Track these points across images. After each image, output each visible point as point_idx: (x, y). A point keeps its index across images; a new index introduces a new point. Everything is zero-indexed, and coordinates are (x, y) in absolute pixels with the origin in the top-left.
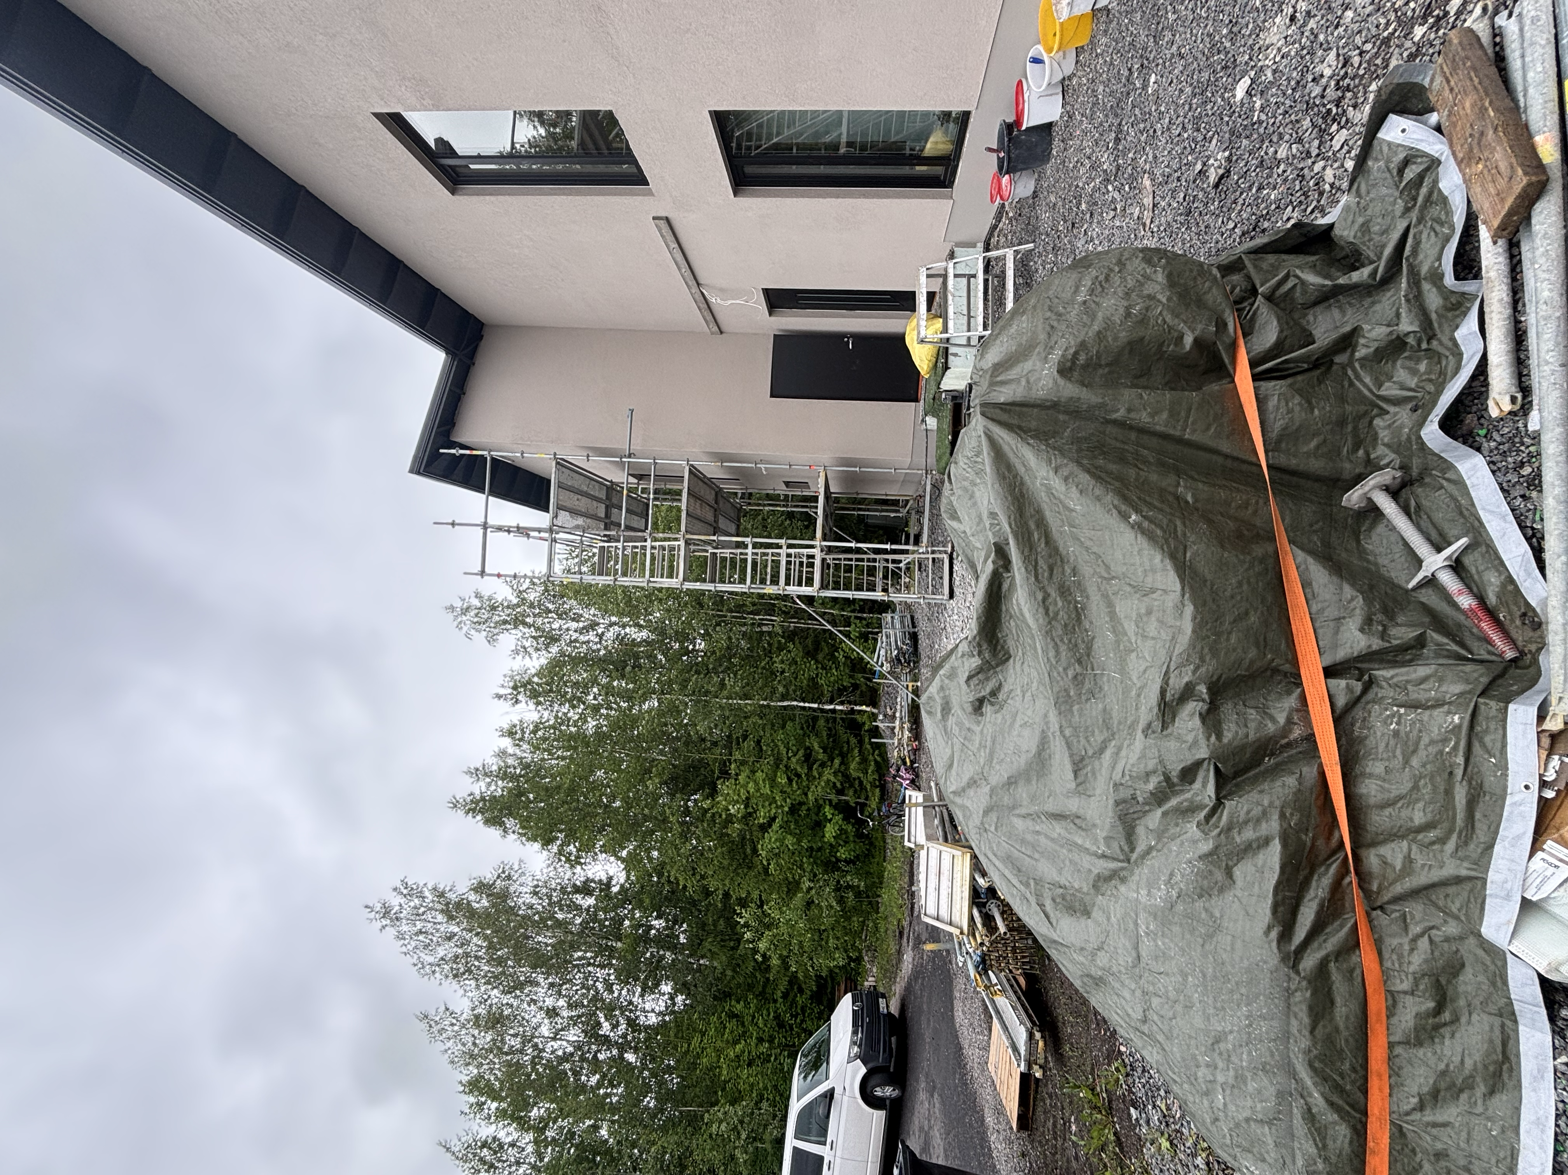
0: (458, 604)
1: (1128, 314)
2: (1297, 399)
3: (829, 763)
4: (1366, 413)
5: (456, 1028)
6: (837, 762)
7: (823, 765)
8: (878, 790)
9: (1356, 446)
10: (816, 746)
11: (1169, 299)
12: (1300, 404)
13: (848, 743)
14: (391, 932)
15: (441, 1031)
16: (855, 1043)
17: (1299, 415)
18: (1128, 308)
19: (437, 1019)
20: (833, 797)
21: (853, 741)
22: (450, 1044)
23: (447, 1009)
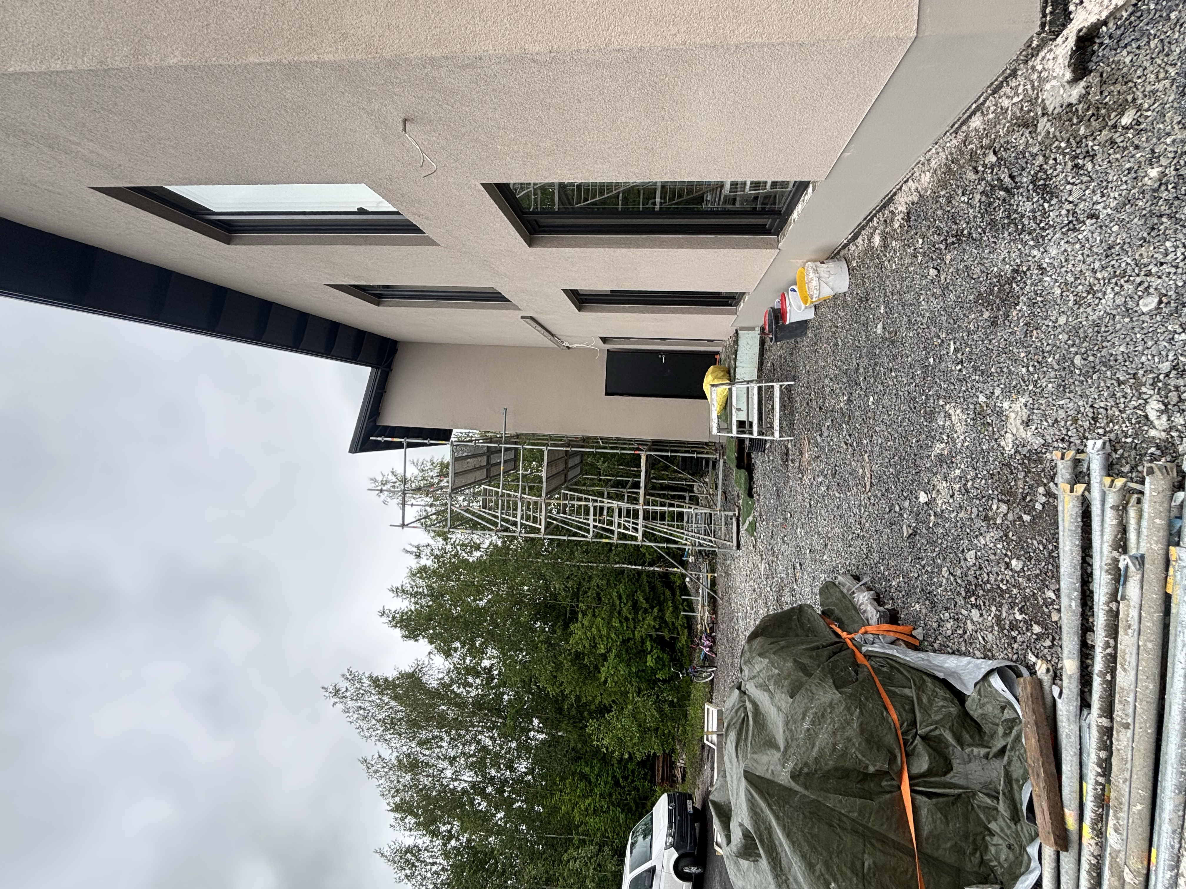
0: (380, 478)
1: (835, 749)
2: (939, 815)
3: (650, 610)
4: (981, 833)
5: (386, 770)
6: (656, 610)
7: (646, 611)
8: (686, 631)
9: (975, 850)
10: (641, 598)
11: (860, 744)
12: (940, 818)
13: (664, 594)
14: (340, 706)
15: (376, 772)
16: (670, 835)
17: (941, 826)
18: (834, 745)
19: (373, 762)
20: (653, 633)
21: (668, 593)
22: (382, 781)
23: (380, 756)
